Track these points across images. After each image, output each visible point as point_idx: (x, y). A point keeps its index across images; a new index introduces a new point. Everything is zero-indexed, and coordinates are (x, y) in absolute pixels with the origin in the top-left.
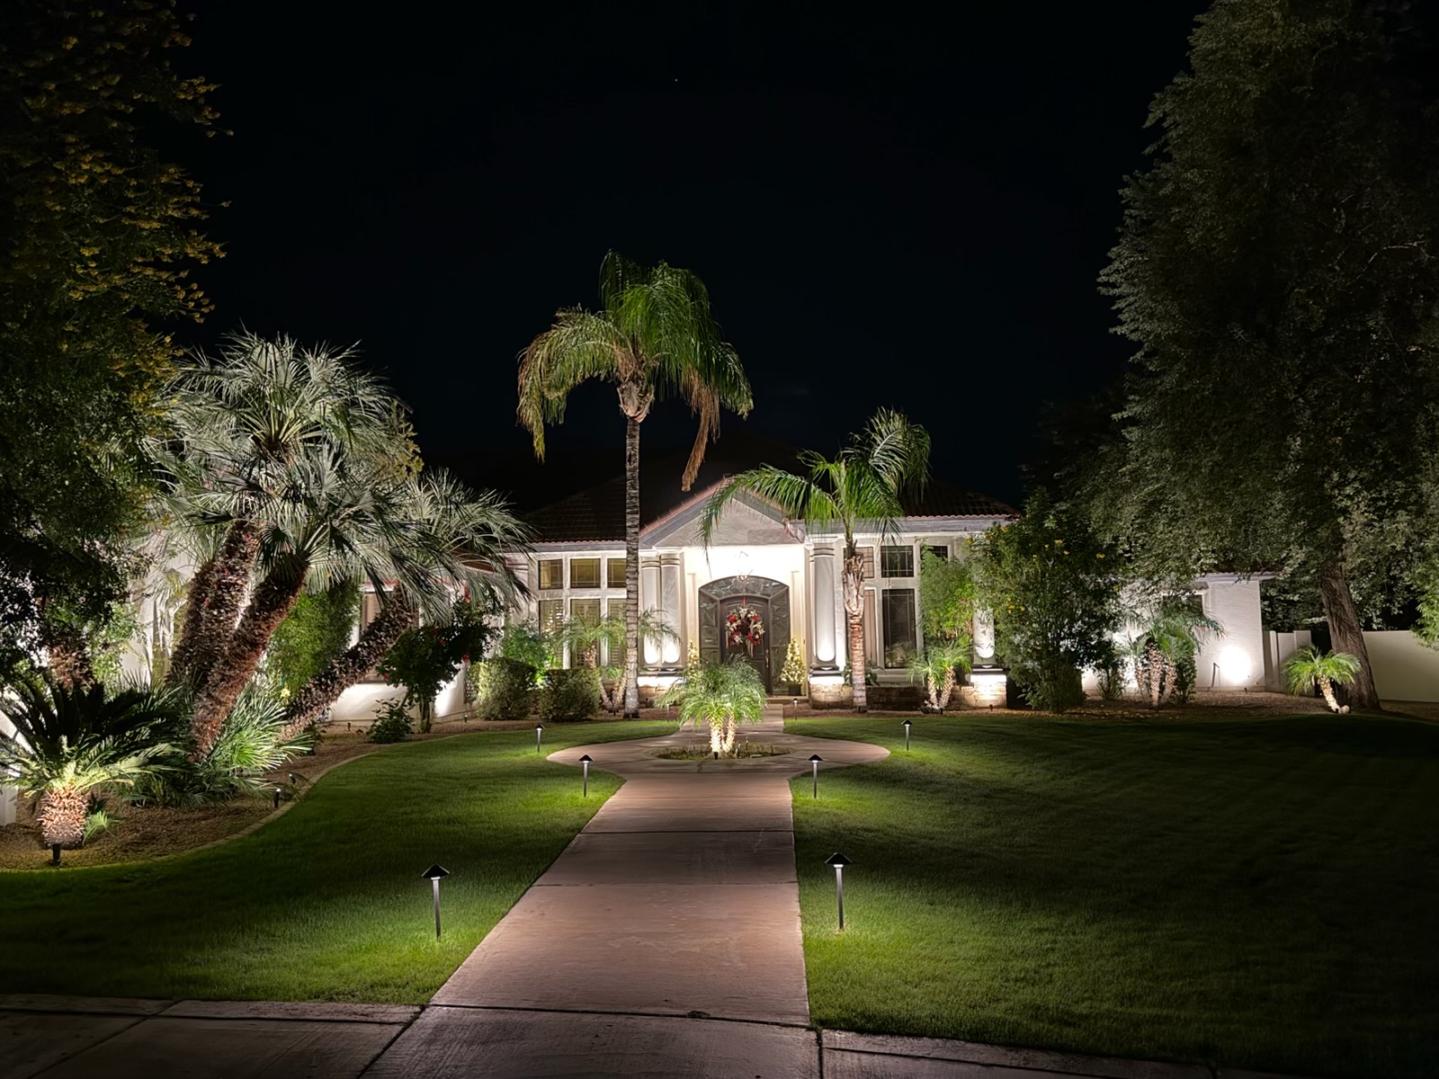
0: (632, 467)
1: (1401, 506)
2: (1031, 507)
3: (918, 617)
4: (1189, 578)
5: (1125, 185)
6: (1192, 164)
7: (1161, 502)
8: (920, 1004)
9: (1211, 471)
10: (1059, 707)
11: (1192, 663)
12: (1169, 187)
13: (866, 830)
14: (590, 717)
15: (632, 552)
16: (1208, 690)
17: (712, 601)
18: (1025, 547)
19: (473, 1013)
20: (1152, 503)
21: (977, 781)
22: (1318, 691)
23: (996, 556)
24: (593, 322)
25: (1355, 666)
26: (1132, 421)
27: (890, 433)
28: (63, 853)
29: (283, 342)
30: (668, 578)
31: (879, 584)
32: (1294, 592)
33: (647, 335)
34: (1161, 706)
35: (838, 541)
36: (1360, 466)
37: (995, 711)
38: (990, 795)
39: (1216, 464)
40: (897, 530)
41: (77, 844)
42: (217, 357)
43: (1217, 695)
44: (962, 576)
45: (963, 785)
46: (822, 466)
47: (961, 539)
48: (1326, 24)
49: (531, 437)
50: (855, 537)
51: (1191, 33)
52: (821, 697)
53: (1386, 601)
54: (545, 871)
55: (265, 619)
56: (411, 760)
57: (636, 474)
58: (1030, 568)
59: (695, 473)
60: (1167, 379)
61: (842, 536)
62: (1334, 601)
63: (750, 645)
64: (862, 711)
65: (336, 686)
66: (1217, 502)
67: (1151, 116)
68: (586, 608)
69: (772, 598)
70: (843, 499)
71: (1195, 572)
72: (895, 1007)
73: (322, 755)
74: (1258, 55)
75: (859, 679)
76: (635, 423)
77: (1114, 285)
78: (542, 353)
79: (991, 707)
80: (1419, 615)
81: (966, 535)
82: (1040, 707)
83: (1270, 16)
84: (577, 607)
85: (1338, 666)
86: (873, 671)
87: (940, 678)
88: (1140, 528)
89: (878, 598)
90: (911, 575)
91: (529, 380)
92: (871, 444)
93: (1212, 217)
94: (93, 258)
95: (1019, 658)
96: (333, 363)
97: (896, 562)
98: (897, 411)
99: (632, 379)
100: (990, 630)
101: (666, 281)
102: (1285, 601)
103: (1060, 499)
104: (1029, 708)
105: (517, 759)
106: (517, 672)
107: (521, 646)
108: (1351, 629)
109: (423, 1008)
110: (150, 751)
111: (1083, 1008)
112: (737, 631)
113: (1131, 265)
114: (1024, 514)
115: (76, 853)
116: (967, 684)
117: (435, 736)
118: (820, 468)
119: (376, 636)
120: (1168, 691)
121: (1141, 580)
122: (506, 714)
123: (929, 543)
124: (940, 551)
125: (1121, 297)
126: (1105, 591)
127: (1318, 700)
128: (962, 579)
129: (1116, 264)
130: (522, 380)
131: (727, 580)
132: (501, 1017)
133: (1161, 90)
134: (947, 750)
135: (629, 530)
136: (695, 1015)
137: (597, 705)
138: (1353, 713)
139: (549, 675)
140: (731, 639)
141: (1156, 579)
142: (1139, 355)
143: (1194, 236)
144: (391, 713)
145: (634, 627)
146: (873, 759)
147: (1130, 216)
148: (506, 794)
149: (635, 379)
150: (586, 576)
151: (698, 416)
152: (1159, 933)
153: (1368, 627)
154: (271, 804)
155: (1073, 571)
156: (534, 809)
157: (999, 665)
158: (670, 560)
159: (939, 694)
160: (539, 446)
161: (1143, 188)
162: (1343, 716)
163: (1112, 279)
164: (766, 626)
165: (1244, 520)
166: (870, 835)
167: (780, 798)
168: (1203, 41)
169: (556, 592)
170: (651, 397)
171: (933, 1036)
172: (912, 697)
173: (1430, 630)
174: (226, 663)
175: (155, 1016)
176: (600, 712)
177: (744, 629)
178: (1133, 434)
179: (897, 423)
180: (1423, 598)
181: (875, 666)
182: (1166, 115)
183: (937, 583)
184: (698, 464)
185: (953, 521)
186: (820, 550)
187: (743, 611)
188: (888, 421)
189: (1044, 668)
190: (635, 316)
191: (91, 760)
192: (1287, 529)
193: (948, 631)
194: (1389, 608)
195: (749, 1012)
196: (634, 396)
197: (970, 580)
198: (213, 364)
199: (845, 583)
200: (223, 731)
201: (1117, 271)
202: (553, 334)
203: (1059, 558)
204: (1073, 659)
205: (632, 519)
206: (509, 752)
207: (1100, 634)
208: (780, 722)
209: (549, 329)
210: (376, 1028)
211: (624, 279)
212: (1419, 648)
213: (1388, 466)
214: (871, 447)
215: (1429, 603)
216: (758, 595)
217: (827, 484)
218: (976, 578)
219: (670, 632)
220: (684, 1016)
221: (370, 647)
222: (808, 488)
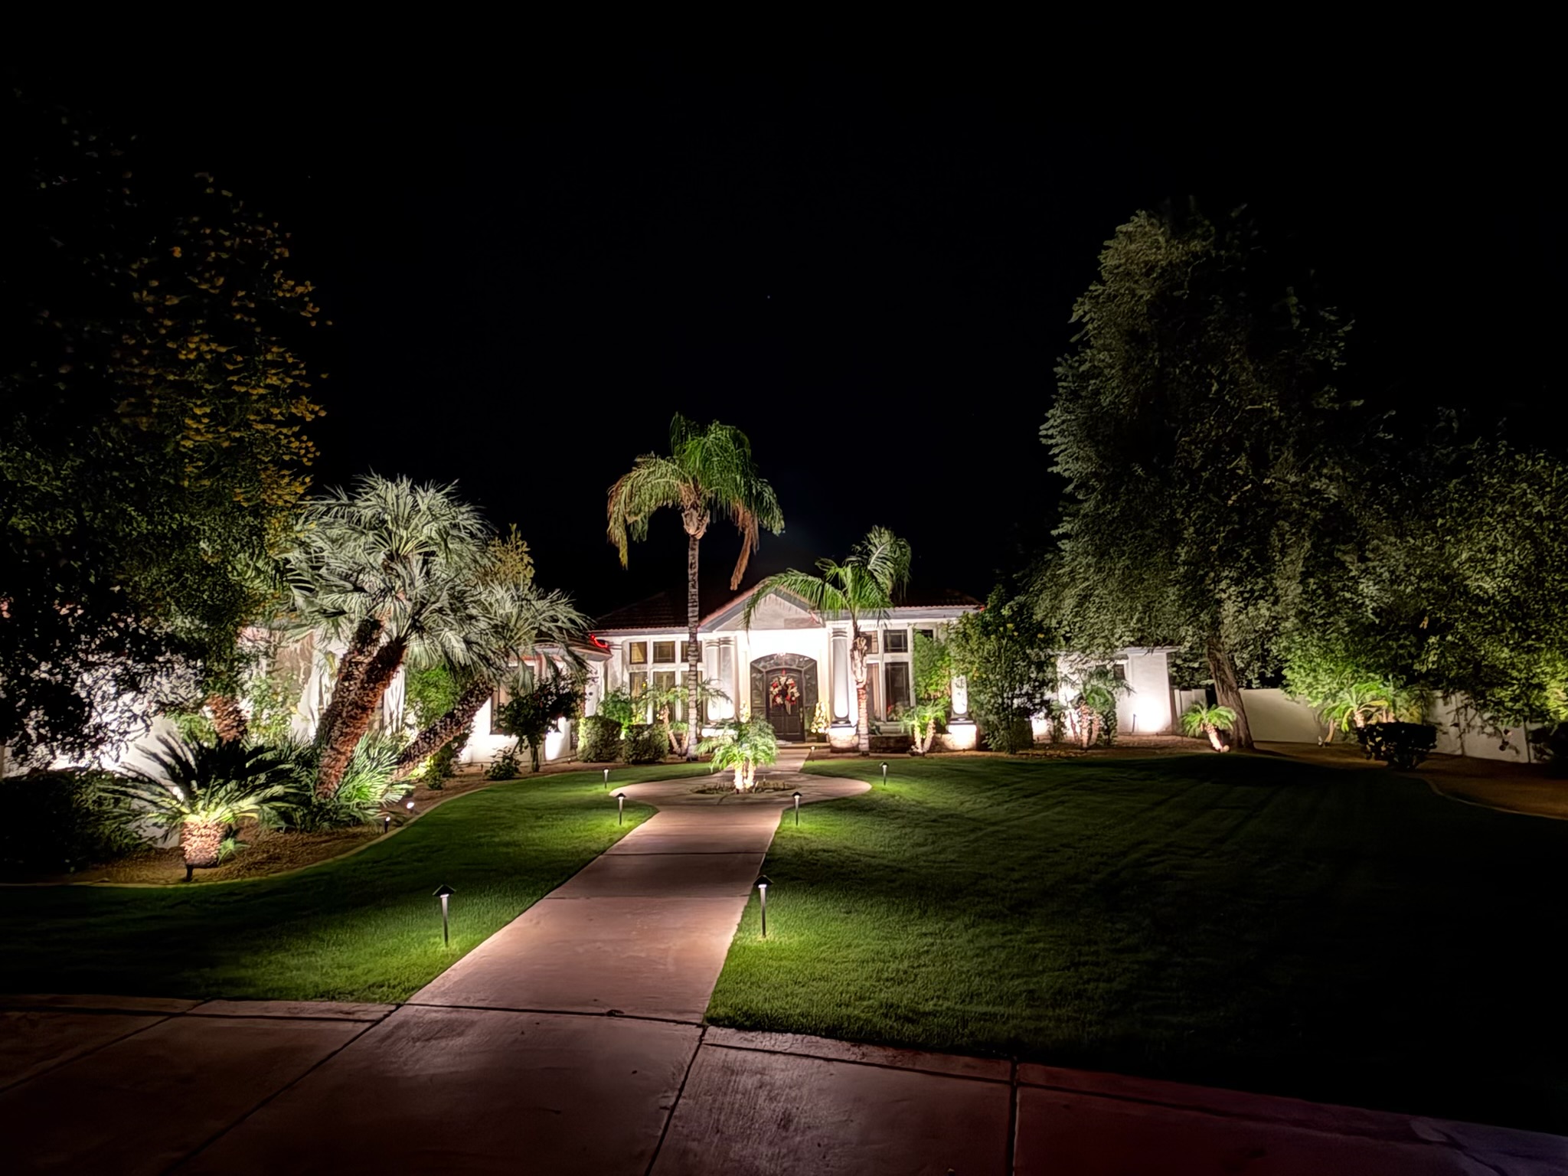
0: (693, 572)
1: (1261, 597)
2: (992, 599)
3: (911, 683)
4: (1112, 652)
5: (1060, 365)
6: (1105, 348)
7: (1091, 595)
8: (796, 1004)
9: (1123, 573)
10: (1013, 750)
11: (1114, 714)
12: (1087, 365)
13: (824, 851)
14: (661, 760)
15: (693, 635)
16: (1130, 734)
17: (760, 672)
18: (986, 630)
19: (435, 1011)
20: (1085, 597)
21: (932, 809)
22: (1205, 735)
23: (966, 637)
24: (665, 466)
25: (1233, 716)
26: (1066, 536)
27: (881, 544)
28: (196, 871)
29: (402, 481)
30: (724, 656)
31: (881, 659)
32: (1194, 660)
33: (703, 474)
34: (1089, 748)
35: (847, 626)
36: (1231, 567)
37: (967, 753)
38: (936, 821)
39: (1127, 567)
40: (888, 617)
41: (213, 864)
42: (353, 494)
43: (1136, 739)
44: (943, 651)
45: (919, 813)
46: (834, 570)
47: (942, 624)
48: (1196, 246)
49: (617, 551)
50: (860, 623)
51: (1100, 254)
52: (838, 744)
53: (1261, 667)
54: (559, 885)
55: (372, 689)
56: (509, 794)
57: (696, 578)
58: (991, 645)
59: (741, 577)
60: (1086, 505)
61: (851, 622)
62: (1219, 667)
63: (788, 706)
64: (865, 754)
65: (438, 739)
66: (1127, 595)
67: (1074, 314)
68: (665, 678)
69: (805, 671)
70: (850, 595)
71: (1116, 647)
72: (777, 1006)
73: (447, 789)
74: (1150, 268)
75: (864, 730)
76: (695, 540)
77: (1052, 437)
78: (625, 490)
79: (964, 750)
80: (1284, 677)
81: (945, 621)
82: (999, 749)
83: (1157, 241)
84: (658, 676)
85: (1220, 716)
86: (877, 723)
87: (924, 728)
88: (1077, 614)
89: (882, 668)
90: (906, 651)
91: (617, 509)
92: (869, 554)
93: (1118, 387)
94: (205, 415)
95: (983, 712)
96: (439, 495)
97: (896, 642)
98: (887, 529)
99: (692, 506)
100: (964, 692)
101: (718, 434)
102: (1189, 667)
103: (1019, 594)
104: (991, 750)
105: (588, 793)
106: (607, 726)
107: (615, 707)
108: (1231, 688)
109: (399, 1006)
110: (268, 792)
111: (930, 1006)
112: (778, 695)
113: (1063, 422)
114: (986, 605)
115: (208, 871)
116: (946, 732)
117: (543, 775)
118: (832, 572)
119: (469, 702)
120: (1094, 736)
121: (1078, 653)
122: (599, 758)
123: (919, 627)
124: (928, 633)
125: (1057, 445)
126: (1045, 662)
127: (1205, 741)
128: (943, 654)
129: (1051, 422)
130: (611, 508)
131: (771, 657)
132: (454, 1015)
133: (1082, 296)
134: (915, 785)
135: (691, 620)
136: (611, 1014)
137: (666, 752)
138: (1233, 752)
139: (630, 728)
140: (774, 701)
141: (1088, 652)
142: (1070, 488)
143: (1105, 401)
144: (505, 758)
145: (694, 692)
146: (855, 793)
147: (1062, 387)
148: (561, 823)
149: (695, 506)
150: (664, 654)
151: (743, 535)
152: (1019, 937)
153: (1249, 686)
154: (382, 829)
155: (1022, 647)
156: (576, 834)
157: (969, 717)
158: (726, 641)
159: (923, 741)
160: (624, 557)
161: (1071, 367)
162: (1224, 753)
163: (1050, 432)
164: (800, 690)
165: (1148, 608)
166: (826, 854)
167: (769, 825)
168: (1109, 260)
169: (642, 666)
170: (707, 520)
171: (795, 1032)
172: (904, 743)
173: (1293, 688)
174: (344, 723)
175: (183, 1014)
176: (670, 756)
177: (783, 693)
178: (1066, 545)
179: (886, 537)
180: (1288, 664)
181: (879, 720)
182: (1086, 313)
183: (924, 657)
184: (743, 569)
185: (935, 610)
186: (837, 633)
187: (783, 680)
188: (880, 537)
189: (1001, 720)
190: (695, 462)
191: (221, 799)
192: (1177, 614)
193: (932, 693)
194: (1264, 673)
195: (656, 1011)
196: (695, 520)
197: (948, 655)
198: (351, 498)
199: (853, 658)
200: (346, 774)
201: (1052, 427)
202: (633, 474)
203: (1011, 638)
204: (1025, 713)
205: (693, 611)
206: (584, 788)
207: (1042, 694)
208: (801, 764)
209: (630, 471)
210: (350, 1025)
211: (687, 433)
212: (1286, 702)
213: (1251, 568)
214: (869, 555)
215: (1291, 668)
216: (794, 667)
217: (837, 583)
218: (952, 654)
219: (724, 695)
220: (602, 1015)
221: (463, 709)
222: (823, 586)
